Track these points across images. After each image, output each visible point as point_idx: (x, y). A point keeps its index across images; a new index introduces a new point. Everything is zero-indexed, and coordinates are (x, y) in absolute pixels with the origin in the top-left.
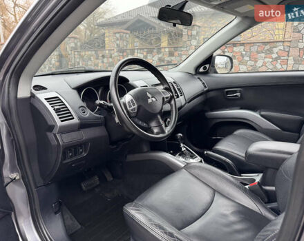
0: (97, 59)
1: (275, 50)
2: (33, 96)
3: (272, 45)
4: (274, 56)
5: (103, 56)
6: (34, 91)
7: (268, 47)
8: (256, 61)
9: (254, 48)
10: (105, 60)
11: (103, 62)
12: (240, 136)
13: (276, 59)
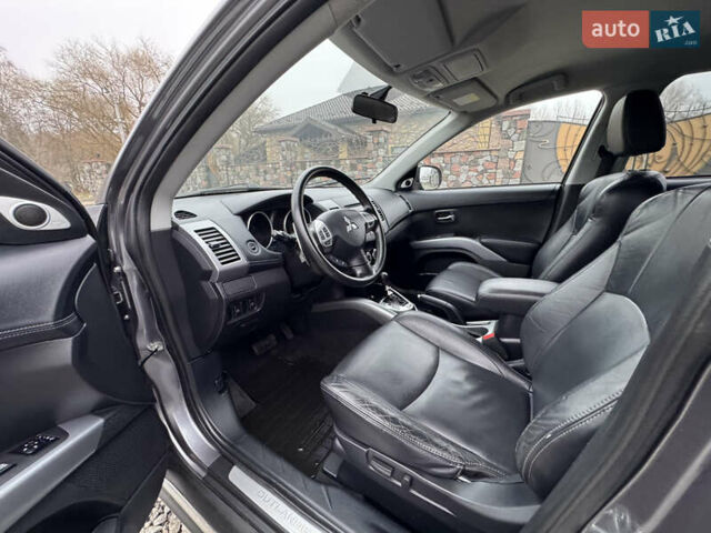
0: (257, 175)
1: (481, 161)
2: (175, 227)
3: (478, 154)
4: (480, 168)
5: (265, 172)
6: (176, 220)
7: (472, 158)
8: (458, 176)
9: (456, 159)
10: (268, 177)
11: (265, 180)
12: (456, 271)
13: (482, 173)
